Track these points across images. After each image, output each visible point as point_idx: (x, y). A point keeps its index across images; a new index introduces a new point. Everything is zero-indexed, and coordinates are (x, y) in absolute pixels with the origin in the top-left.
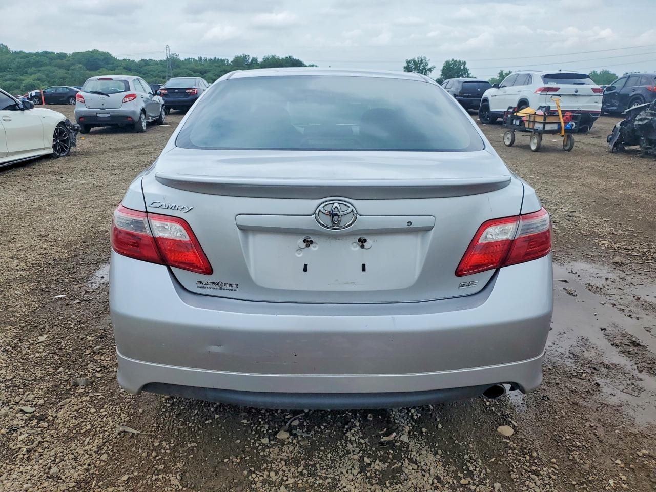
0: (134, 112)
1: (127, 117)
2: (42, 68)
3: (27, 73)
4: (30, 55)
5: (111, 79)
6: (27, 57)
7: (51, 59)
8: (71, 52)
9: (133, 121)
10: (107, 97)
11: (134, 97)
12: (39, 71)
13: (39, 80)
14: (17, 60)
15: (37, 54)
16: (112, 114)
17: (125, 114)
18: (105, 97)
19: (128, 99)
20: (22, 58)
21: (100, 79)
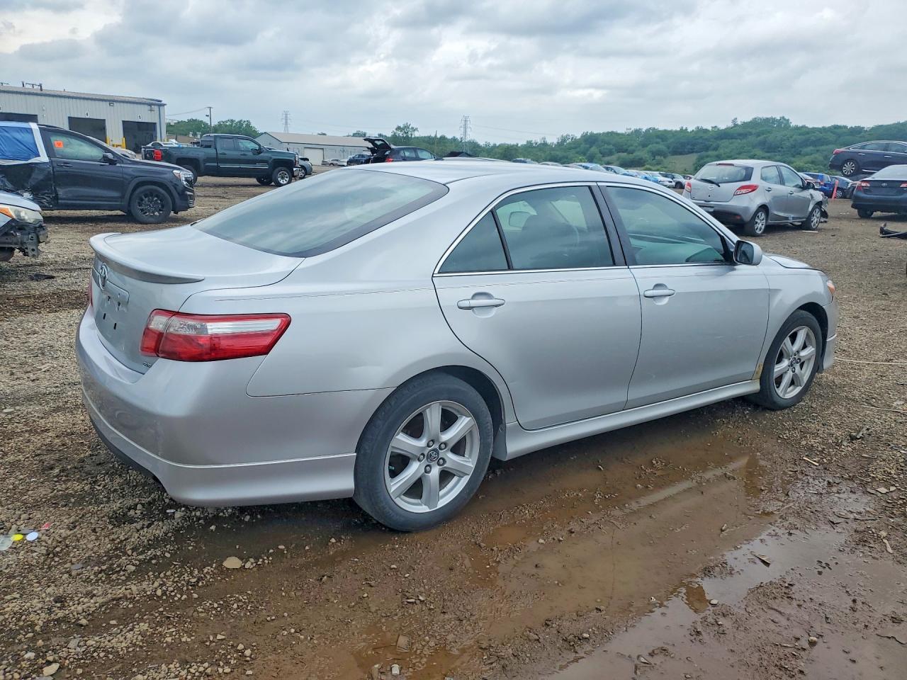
0: (746, 209)
1: (736, 215)
2: (824, 148)
3: (800, 154)
4: (814, 130)
5: (733, 165)
6: (808, 133)
7: (839, 136)
8: (871, 126)
9: (742, 220)
10: (717, 187)
11: (753, 188)
12: (818, 151)
13: (813, 162)
14: (794, 137)
15: (824, 130)
16: (717, 208)
17: (733, 211)
18: (714, 186)
19: (744, 191)
20: (800, 134)
21: (719, 164)
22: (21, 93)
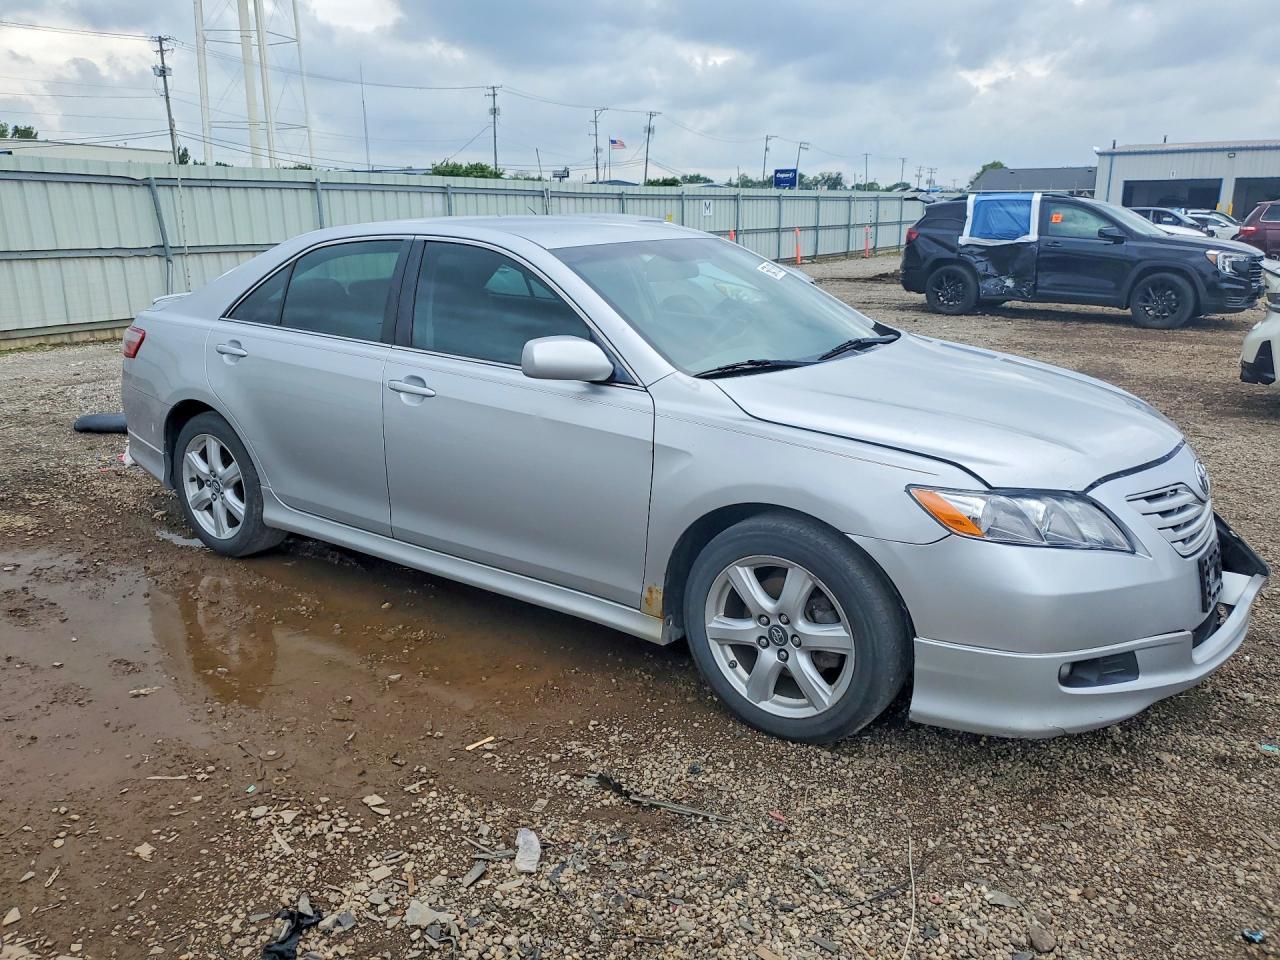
22: (1162, 152)
